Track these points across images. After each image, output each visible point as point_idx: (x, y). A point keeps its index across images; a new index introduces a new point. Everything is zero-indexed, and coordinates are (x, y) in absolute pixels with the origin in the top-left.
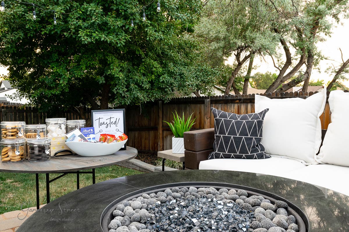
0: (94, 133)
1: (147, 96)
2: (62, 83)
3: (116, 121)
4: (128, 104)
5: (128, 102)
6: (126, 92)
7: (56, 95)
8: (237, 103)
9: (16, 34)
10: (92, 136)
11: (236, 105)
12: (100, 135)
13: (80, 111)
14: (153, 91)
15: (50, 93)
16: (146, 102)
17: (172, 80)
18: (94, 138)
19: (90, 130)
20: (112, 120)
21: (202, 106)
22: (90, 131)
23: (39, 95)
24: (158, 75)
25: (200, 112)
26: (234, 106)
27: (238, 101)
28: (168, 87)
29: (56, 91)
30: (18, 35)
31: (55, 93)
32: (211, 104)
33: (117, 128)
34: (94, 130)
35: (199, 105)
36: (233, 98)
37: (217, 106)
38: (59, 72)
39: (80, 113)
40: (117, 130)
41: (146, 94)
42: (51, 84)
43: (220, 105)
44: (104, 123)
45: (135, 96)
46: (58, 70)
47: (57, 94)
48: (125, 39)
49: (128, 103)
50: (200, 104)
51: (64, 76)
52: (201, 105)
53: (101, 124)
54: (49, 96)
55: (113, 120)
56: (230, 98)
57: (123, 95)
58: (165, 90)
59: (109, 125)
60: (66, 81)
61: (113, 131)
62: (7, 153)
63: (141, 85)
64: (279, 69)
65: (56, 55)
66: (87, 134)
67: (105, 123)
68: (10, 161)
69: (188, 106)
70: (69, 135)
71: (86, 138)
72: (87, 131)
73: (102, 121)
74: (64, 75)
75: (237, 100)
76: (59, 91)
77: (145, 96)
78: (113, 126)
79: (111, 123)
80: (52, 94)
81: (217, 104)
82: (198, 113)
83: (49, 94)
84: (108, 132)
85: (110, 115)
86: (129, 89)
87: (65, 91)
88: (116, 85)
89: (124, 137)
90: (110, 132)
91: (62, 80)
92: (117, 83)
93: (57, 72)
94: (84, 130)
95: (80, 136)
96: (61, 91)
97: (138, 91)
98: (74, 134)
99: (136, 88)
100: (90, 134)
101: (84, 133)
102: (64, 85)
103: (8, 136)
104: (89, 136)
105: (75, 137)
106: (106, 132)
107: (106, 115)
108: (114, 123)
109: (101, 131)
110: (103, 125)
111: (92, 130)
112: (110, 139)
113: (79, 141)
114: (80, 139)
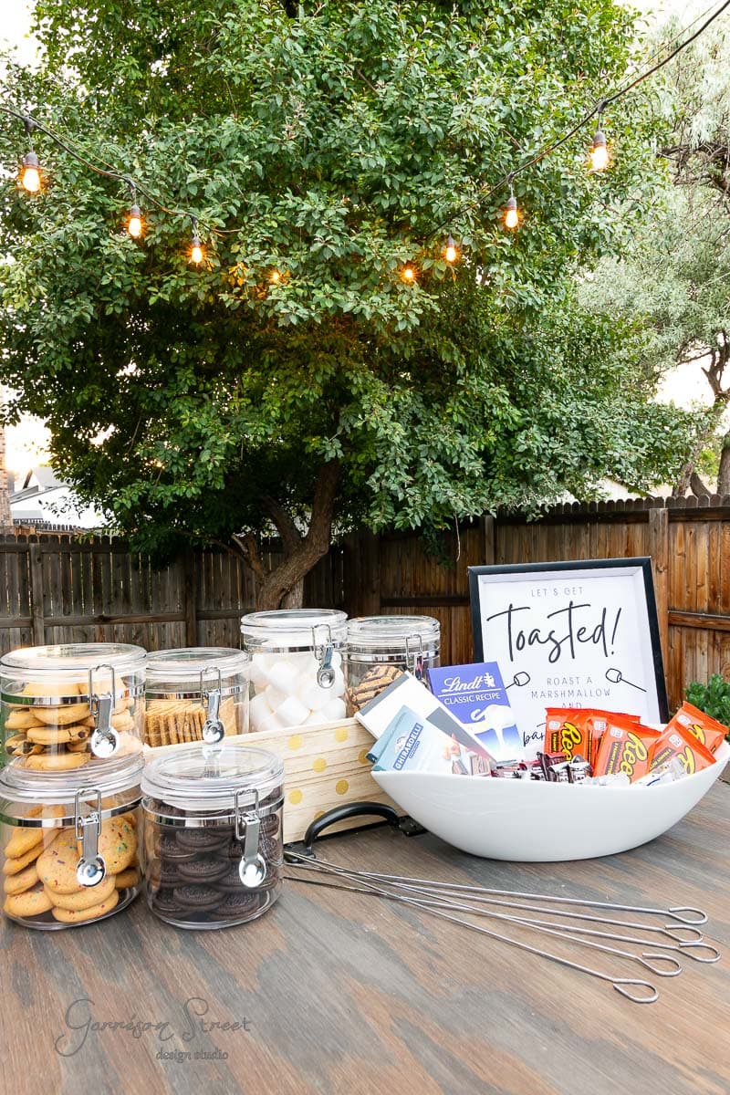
0: (503, 701)
1: (476, 501)
2: (209, 462)
3: (602, 626)
4: (417, 526)
5: (416, 518)
6: (409, 486)
7: (187, 498)
9: (71, 307)
10: (496, 717)
12: (547, 713)
14: (492, 483)
15: (169, 494)
16: (471, 519)
17: (557, 447)
18: (511, 731)
19: (478, 680)
20: (581, 618)
21: (638, 530)
22: (483, 685)
23: (135, 499)
24: (507, 431)
25: (627, 551)
28: (544, 467)
29: (187, 488)
30: (78, 309)
31: (184, 493)
32: (669, 522)
33: (612, 662)
34: (499, 681)
35: (625, 527)
37: (693, 531)
38: (198, 426)
39: (249, 553)
40: (613, 675)
41: (469, 493)
42: (173, 463)
43: (705, 527)
44: (534, 636)
45: (438, 499)
46: (195, 420)
47: (189, 495)
48: (421, 305)
49: (414, 522)
50: (627, 523)
51: (212, 439)
52: (631, 526)
53: (520, 642)
54: (168, 502)
55: (587, 619)
57: (401, 496)
58: (536, 477)
59: (565, 646)
60: (219, 454)
61: (589, 680)
62: (33, 864)
63: (458, 464)
65: (189, 373)
66: (471, 707)
67: (543, 637)
68: (48, 916)
69: (583, 532)
70: (377, 719)
71: (471, 729)
72: (465, 686)
73: (522, 623)
74: (212, 435)
76: (195, 486)
77: (468, 499)
78: (588, 651)
79: (576, 635)
80: (175, 496)
81: (695, 525)
82: (621, 552)
83: (166, 496)
84: (567, 687)
85: (567, 591)
86: (417, 476)
87: (214, 487)
88: (377, 463)
89: (698, 730)
90: (575, 688)
91: (209, 451)
92: (380, 456)
93: (192, 426)
94: (449, 682)
95: (437, 719)
96: (201, 488)
97: (447, 484)
98: (403, 714)
99: (439, 473)
100: (483, 706)
101: (453, 697)
102: (215, 466)
103: (34, 749)
104: (483, 718)
105: (417, 729)
106: (552, 688)
107: (542, 592)
108: (593, 636)
109: (522, 679)
110: (531, 643)
111: (490, 681)
112: (628, 744)
113: (445, 754)
114: (449, 741)
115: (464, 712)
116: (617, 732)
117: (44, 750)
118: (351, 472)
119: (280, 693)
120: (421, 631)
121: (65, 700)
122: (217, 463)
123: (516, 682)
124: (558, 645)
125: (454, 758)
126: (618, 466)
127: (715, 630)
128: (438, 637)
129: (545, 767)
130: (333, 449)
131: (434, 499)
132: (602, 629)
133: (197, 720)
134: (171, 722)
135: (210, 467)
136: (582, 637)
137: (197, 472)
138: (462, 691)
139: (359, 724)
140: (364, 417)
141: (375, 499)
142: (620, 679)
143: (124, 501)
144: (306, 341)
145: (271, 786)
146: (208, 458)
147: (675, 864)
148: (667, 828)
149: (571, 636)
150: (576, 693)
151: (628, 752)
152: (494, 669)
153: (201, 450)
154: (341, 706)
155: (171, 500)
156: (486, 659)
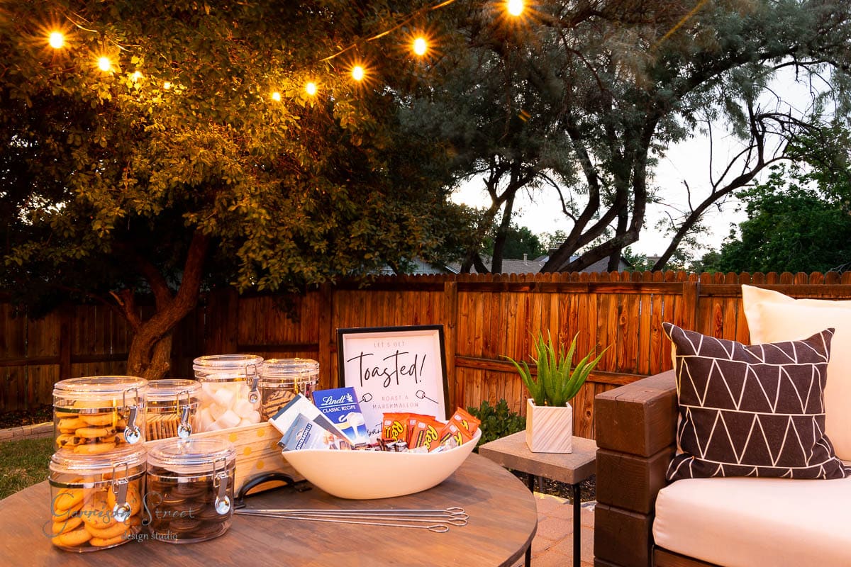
0: (357, 410)
2: (100, 230)
3: (415, 365)
4: (275, 289)
5: (276, 284)
6: (270, 258)
7: (76, 259)
8: (526, 292)
10: (354, 420)
11: (522, 297)
12: (383, 416)
13: (123, 300)
14: (333, 259)
15: (59, 254)
16: (317, 286)
17: (382, 234)
18: (362, 428)
19: (343, 398)
20: (402, 361)
21: (437, 295)
22: (346, 401)
23: (26, 258)
24: (345, 219)
25: (428, 312)
26: (516, 300)
27: (527, 288)
28: (372, 249)
29: (77, 251)
31: (74, 255)
32: (458, 291)
33: (420, 386)
34: (355, 399)
35: (427, 294)
36: (514, 282)
37: (473, 298)
38: (90, 199)
39: (125, 306)
40: (420, 394)
41: (316, 266)
42: (65, 229)
43: (482, 296)
44: (375, 372)
45: (293, 269)
46: (88, 194)
47: (78, 257)
48: (287, 123)
49: (273, 286)
50: (429, 291)
51: (104, 211)
52: (432, 293)
53: (367, 375)
54: (58, 262)
55: (406, 361)
56: (506, 281)
57: (264, 266)
58: (367, 256)
59: (393, 377)
60: (110, 224)
61: (407, 397)
63: (308, 243)
64: (574, 219)
66: (339, 414)
67: (380, 372)
68: (87, 544)
69: (398, 296)
70: (283, 423)
71: (339, 427)
72: (335, 402)
73: (369, 364)
74: (103, 208)
75: (524, 284)
76: (84, 250)
77: (315, 270)
78: (406, 380)
79: (399, 371)
80: (65, 257)
81: (474, 294)
82: (424, 312)
83: (56, 256)
84: (392, 402)
85: (395, 344)
86: (277, 250)
87: (102, 250)
88: (246, 238)
89: (465, 422)
90: (398, 402)
91: (100, 222)
92: (247, 233)
93: (86, 199)
94: (326, 399)
95: (319, 420)
96: (90, 251)
97: (299, 258)
98: (299, 419)
99: (294, 248)
100: (346, 413)
101: (328, 409)
102: (105, 234)
103: (81, 441)
104: (346, 420)
105: (309, 426)
106: (385, 402)
107: (381, 345)
108: (410, 371)
109: (368, 397)
110: (373, 376)
111: (350, 399)
112: (428, 432)
113: (325, 441)
114: (328, 434)
115: (335, 417)
116: (422, 425)
117: (87, 441)
118: (221, 244)
119: (221, 407)
120: (307, 369)
121: (101, 411)
122: (107, 231)
123: (364, 400)
124: (389, 377)
125: (330, 443)
126: (424, 251)
127: (486, 370)
128: (318, 372)
129: (382, 445)
130: (209, 225)
131: (290, 269)
132: (415, 367)
133: (171, 425)
134: (154, 427)
135: (101, 235)
136: (403, 372)
137: (87, 237)
138: (333, 404)
139: (272, 426)
140: (236, 203)
141: (242, 267)
142: (424, 396)
143: (16, 259)
144: (189, 138)
145: (229, 459)
146: (99, 227)
147: (450, 494)
148: (447, 477)
149: (397, 371)
150: (399, 405)
151: (427, 436)
152: (351, 391)
153: (92, 220)
154: (257, 416)
155: (61, 259)
156: (346, 387)
